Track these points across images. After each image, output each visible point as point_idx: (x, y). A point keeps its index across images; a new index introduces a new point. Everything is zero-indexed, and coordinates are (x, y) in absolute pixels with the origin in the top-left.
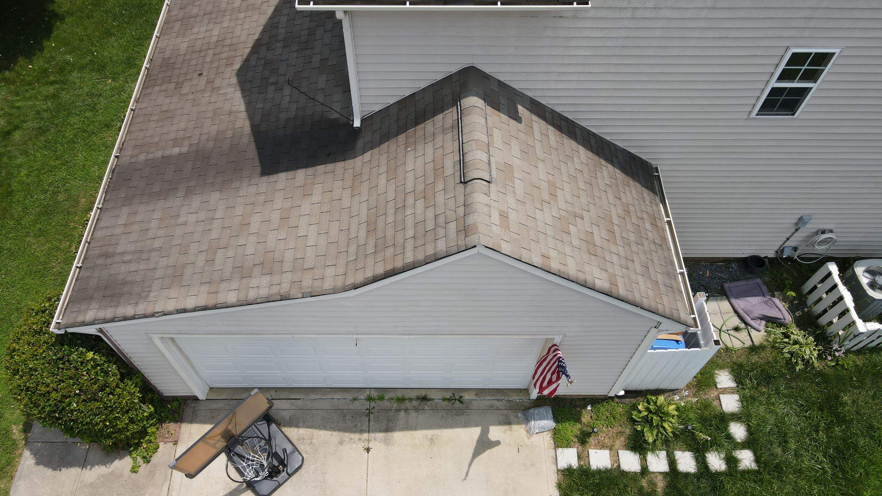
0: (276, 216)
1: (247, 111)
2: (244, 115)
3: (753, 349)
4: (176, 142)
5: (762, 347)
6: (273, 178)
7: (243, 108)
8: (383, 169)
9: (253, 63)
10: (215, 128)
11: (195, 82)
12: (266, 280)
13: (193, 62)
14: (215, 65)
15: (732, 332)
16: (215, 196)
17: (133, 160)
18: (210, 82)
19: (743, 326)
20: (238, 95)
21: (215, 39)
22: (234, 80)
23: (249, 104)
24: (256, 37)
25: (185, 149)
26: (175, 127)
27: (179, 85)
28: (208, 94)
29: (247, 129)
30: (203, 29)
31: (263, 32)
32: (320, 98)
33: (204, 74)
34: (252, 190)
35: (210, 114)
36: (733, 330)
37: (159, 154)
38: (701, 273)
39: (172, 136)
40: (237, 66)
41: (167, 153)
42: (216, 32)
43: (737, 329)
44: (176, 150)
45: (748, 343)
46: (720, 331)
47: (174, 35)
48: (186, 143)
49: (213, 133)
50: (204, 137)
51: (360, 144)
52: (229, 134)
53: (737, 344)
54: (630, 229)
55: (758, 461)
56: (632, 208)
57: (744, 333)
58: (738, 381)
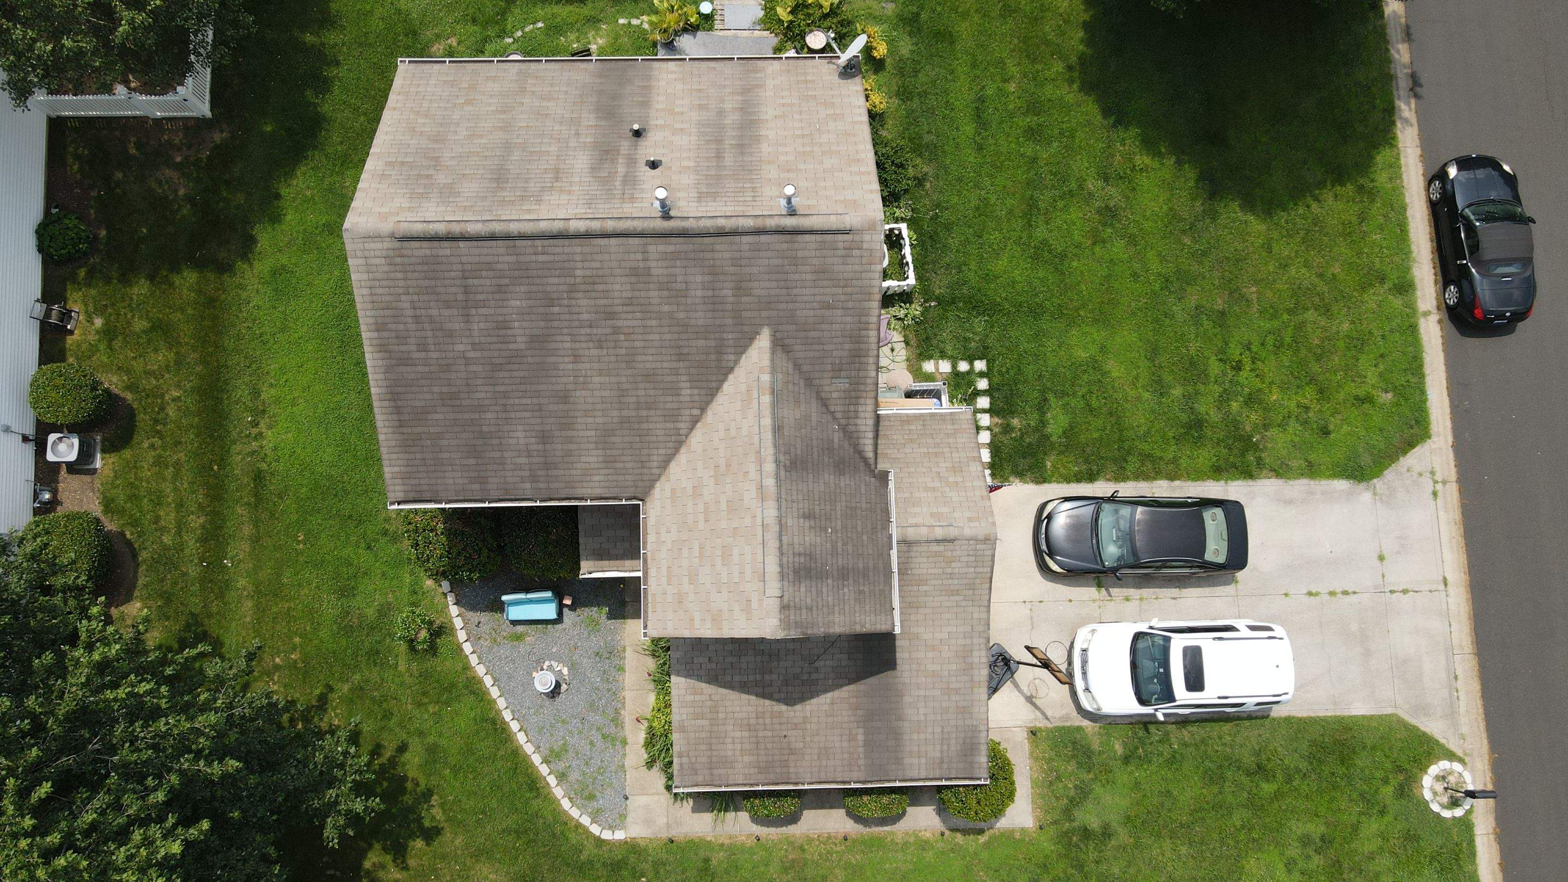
0: (930, 655)
1: (833, 690)
2: (836, 693)
3: (907, 343)
4: (852, 738)
5: (905, 336)
6: (899, 661)
7: (829, 695)
8: (915, 588)
9: (783, 695)
10: (844, 713)
11: (793, 739)
12: (976, 654)
13: (769, 746)
14: (777, 727)
15: (895, 354)
16: (907, 699)
17: (863, 768)
18: (796, 726)
19: (890, 345)
20: (814, 701)
21: (746, 734)
22: (798, 707)
23: (826, 691)
24: (753, 698)
25: (861, 731)
26: (837, 744)
27: (792, 752)
28: (808, 726)
29: (852, 687)
30: (730, 746)
31: (748, 693)
33: (785, 733)
34: (906, 674)
35: (830, 719)
36: (893, 353)
37: (861, 750)
39: (845, 744)
40: (784, 708)
41: (861, 743)
42: (738, 734)
43: (892, 350)
44: (861, 738)
45: (903, 345)
46: (894, 361)
47: (730, 771)
48: (854, 731)
49: (850, 713)
50: (852, 718)
52: (853, 700)
53: (903, 352)
54: (924, 441)
55: (981, 359)
56: (906, 437)
57: (895, 345)
58: (930, 358)
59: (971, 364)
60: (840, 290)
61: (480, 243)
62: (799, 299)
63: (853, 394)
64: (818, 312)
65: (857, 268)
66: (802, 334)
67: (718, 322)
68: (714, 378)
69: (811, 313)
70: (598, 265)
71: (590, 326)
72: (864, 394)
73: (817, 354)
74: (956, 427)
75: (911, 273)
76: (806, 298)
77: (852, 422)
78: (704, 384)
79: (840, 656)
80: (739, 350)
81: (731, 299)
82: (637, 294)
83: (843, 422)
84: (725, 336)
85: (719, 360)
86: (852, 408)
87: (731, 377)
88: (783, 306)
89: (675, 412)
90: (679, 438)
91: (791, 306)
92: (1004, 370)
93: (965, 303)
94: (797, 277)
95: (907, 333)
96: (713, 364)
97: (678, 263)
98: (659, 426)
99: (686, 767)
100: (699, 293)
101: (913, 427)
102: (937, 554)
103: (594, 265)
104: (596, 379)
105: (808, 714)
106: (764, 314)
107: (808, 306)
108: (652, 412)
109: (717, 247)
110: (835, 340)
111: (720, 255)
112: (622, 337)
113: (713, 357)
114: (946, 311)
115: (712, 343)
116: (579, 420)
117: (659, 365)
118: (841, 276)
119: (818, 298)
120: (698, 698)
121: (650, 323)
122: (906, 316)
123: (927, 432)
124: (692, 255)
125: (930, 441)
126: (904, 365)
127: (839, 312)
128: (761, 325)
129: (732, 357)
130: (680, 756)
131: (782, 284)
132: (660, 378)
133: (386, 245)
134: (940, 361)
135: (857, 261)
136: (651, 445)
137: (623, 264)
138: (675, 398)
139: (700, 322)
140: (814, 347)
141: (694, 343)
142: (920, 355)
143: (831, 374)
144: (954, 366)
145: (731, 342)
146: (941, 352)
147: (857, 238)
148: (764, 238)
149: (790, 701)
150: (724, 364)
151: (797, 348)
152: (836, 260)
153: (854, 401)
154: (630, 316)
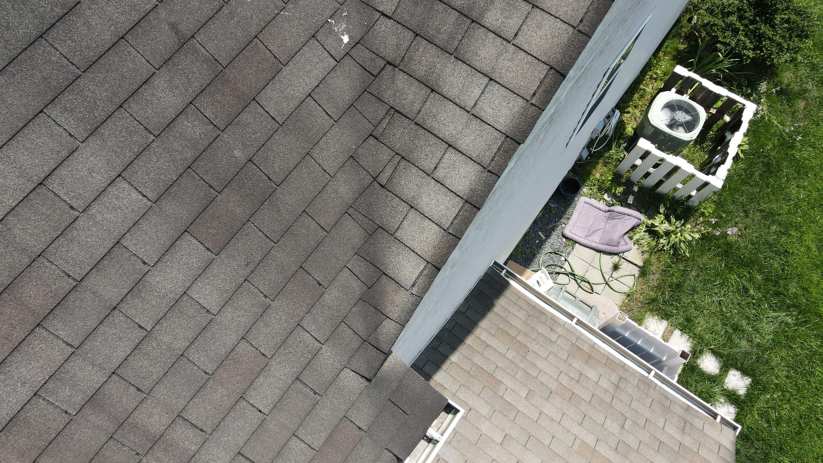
3: (644, 271)
5: (647, 263)
15: (616, 275)
19: (616, 258)
36: (613, 271)
38: (537, 241)
43: (616, 267)
45: (636, 271)
46: (607, 284)
53: (630, 281)
54: (600, 418)
55: (745, 372)
56: (564, 380)
57: (624, 265)
58: (665, 316)
59: (725, 369)
74: (688, 441)
75: (723, 171)
92: (773, 415)
93: (767, 280)
95: (654, 259)
101: (592, 374)
114: (731, 270)
122: (668, 234)
123: (616, 404)
125: (613, 427)
126: (620, 299)
134: (677, 333)
142: (653, 300)
144: (696, 353)
146: (688, 320)
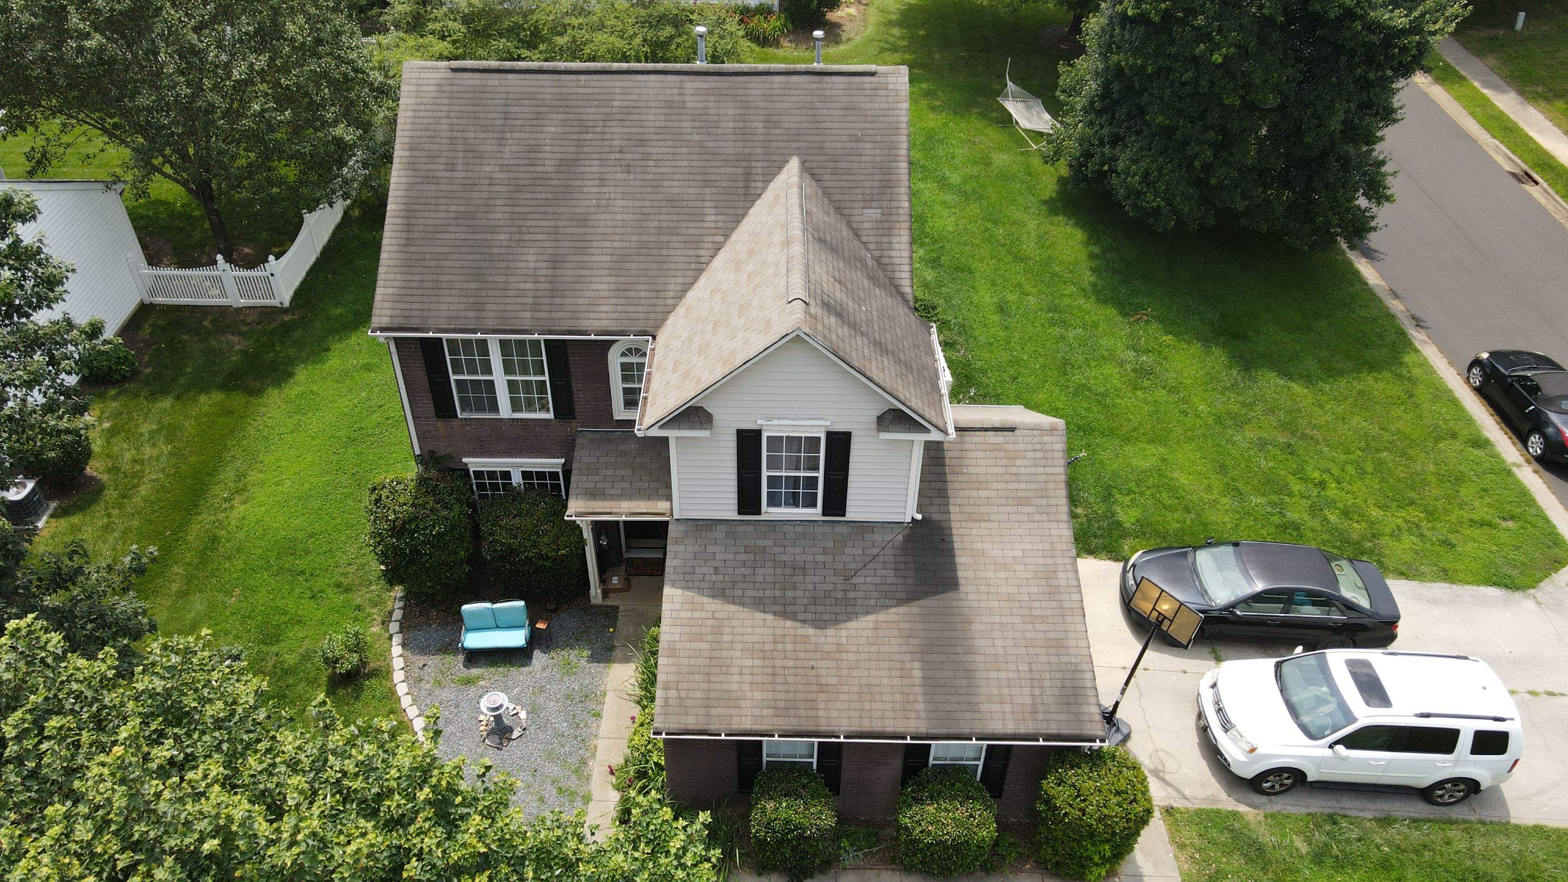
0: (1002, 575)
1: (875, 612)
2: (881, 616)
4: (905, 674)
6: (961, 581)
7: (872, 617)
8: (974, 493)
9: (809, 616)
10: (893, 641)
11: (823, 672)
12: (1061, 575)
13: (790, 679)
14: (802, 655)
16: (976, 627)
17: (923, 715)
18: (826, 656)
20: (852, 624)
21: (758, 662)
22: (830, 631)
23: (866, 613)
24: (770, 617)
25: (917, 665)
26: (886, 681)
27: (822, 689)
28: (844, 655)
29: (900, 610)
30: (736, 678)
31: (764, 611)
32: (875, 551)
33: (812, 664)
34: (972, 597)
35: (874, 649)
37: (919, 690)
39: (896, 682)
40: (811, 631)
41: (918, 682)
42: (748, 662)
44: (917, 673)
47: (734, 711)
48: (908, 665)
49: (901, 641)
50: (905, 648)
51: (936, 517)
52: (905, 625)
60: (868, 126)
61: (527, 76)
62: (826, 132)
63: (886, 225)
64: (848, 145)
65: (884, 106)
66: (832, 165)
67: (748, 151)
68: (741, 204)
69: (839, 145)
70: (635, 97)
71: (621, 152)
72: (898, 225)
73: (845, 184)
76: (834, 132)
77: (886, 253)
78: (731, 211)
79: (884, 572)
80: (767, 178)
81: (761, 131)
82: (670, 124)
83: (877, 253)
84: (754, 164)
85: (748, 187)
86: (885, 239)
87: (757, 203)
88: (814, 138)
89: (697, 239)
90: (700, 266)
91: (819, 138)
94: (826, 112)
96: (741, 191)
97: (712, 98)
98: (678, 252)
99: (671, 702)
100: (731, 124)
102: (996, 448)
103: (630, 97)
104: (620, 203)
105: (844, 641)
106: (793, 145)
107: (838, 138)
108: (673, 238)
109: (750, 85)
110: (864, 171)
111: (752, 92)
112: (651, 163)
113: (741, 184)
115: (741, 171)
116: (595, 244)
117: (685, 190)
118: (869, 113)
119: (847, 132)
120: (697, 615)
121: (679, 150)
124: (726, 92)
127: (869, 145)
128: (791, 155)
129: (759, 184)
130: (666, 689)
131: (811, 118)
132: (684, 204)
133: (440, 75)
135: (884, 99)
136: (669, 273)
137: (660, 98)
138: (697, 224)
139: (730, 151)
140: (844, 177)
141: (722, 170)
143: (861, 204)
145: (759, 171)
147: (882, 80)
148: (794, 79)
149: (819, 624)
150: (751, 191)
151: (826, 177)
152: (863, 99)
153: (887, 232)
154: (661, 144)
